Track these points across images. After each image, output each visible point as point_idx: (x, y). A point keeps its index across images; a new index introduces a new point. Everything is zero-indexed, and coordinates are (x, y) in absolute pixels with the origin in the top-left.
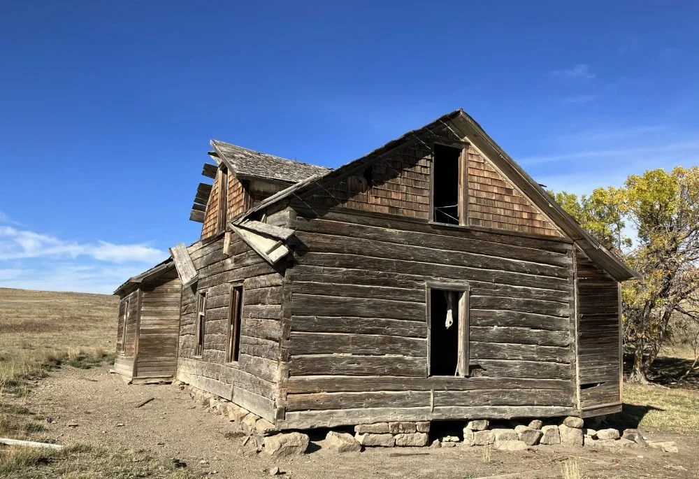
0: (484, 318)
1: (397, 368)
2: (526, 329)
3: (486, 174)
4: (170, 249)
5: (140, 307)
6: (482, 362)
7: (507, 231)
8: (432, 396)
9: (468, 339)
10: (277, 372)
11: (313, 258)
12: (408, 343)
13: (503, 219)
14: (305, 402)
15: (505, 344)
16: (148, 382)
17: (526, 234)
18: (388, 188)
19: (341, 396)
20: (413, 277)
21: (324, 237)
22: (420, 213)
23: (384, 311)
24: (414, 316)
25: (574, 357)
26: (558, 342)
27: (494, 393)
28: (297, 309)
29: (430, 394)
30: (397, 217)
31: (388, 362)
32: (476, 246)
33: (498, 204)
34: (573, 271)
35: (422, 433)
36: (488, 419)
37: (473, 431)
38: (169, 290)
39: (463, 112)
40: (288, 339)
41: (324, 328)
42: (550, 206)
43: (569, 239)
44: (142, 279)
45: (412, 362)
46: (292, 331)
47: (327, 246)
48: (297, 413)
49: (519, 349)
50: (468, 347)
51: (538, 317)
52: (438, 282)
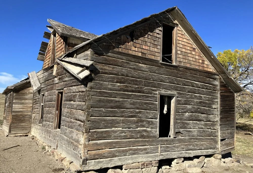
0: (183, 109)
1: (144, 135)
2: (200, 114)
3: (185, 40)
4: (28, 74)
5: (13, 100)
6: (181, 130)
7: (193, 68)
8: (159, 148)
9: (175, 119)
10: (82, 139)
11: (103, 78)
12: (149, 122)
13: (192, 63)
14: (97, 155)
15: (191, 122)
16: (16, 136)
17: (201, 70)
18: (141, 43)
19: (116, 150)
20: (152, 89)
21: (109, 67)
22: (156, 57)
23: (138, 106)
24: (152, 109)
25: (218, 127)
26: (212, 120)
27: (186, 145)
28: (94, 105)
29: (158, 147)
30: (145, 58)
31: (139, 132)
32: (180, 74)
33: (190, 55)
34: (218, 87)
35: (155, 167)
36: (183, 158)
37: (177, 163)
39: (177, 8)
40: (89, 121)
41: (108, 115)
42: (212, 57)
43: (218, 73)
45: (151, 131)
46: (91, 116)
47: (110, 72)
48: (93, 161)
49: (197, 124)
50: (175, 123)
51: (204, 109)
52: (163, 92)
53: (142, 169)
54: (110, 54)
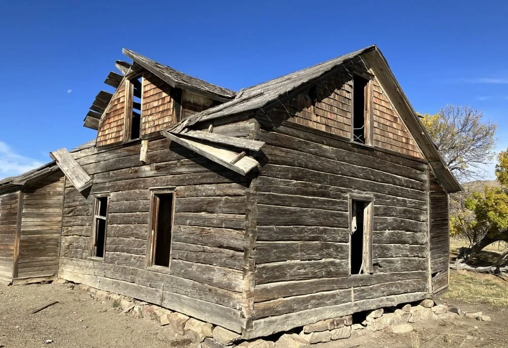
0: (381, 224)
1: (331, 271)
2: (403, 231)
3: (383, 103)
4: (51, 153)
5: (21, 209)
6: (380, 260)
7: (395, 152)
8: (352, 292)
9: (372, 241)
10: (243, 283)
11: (272, 170)
12: (337, 247)
13: (393, 142)
14: (267, 310)
15: (392, 245)
17: (404, 155)
18: (326, 108)
19: (294, 300)
20: (340, 189)
21: (281, 151)
22: (345, 132)
23: (321, 220)
24: (341, 224)
25: (428, 253)
26: (420, 241)
27: (387, 286)
28: (261, 219)
29: (350, 291)
30: (331, 135)
31: (325, 265)
32: (377, 163)
33: (389, 129)
34: (427, 185)
35: (347, 326)
36: (384, 308)
37: (375, 318)
38: (51, 193)
40: (254, 249)
41: (280, 237)
42: (423, 133)
43: (426, 161)
44: (25, 182)
45: (340, 264)
46: (257, 240)
47: (283, 159)
48: (262, 320)
49: (400, 248)
50: (372, 248)
51: (410, 222)
52: (357, 194)
53: (330, 331)
54: (281, 128)
